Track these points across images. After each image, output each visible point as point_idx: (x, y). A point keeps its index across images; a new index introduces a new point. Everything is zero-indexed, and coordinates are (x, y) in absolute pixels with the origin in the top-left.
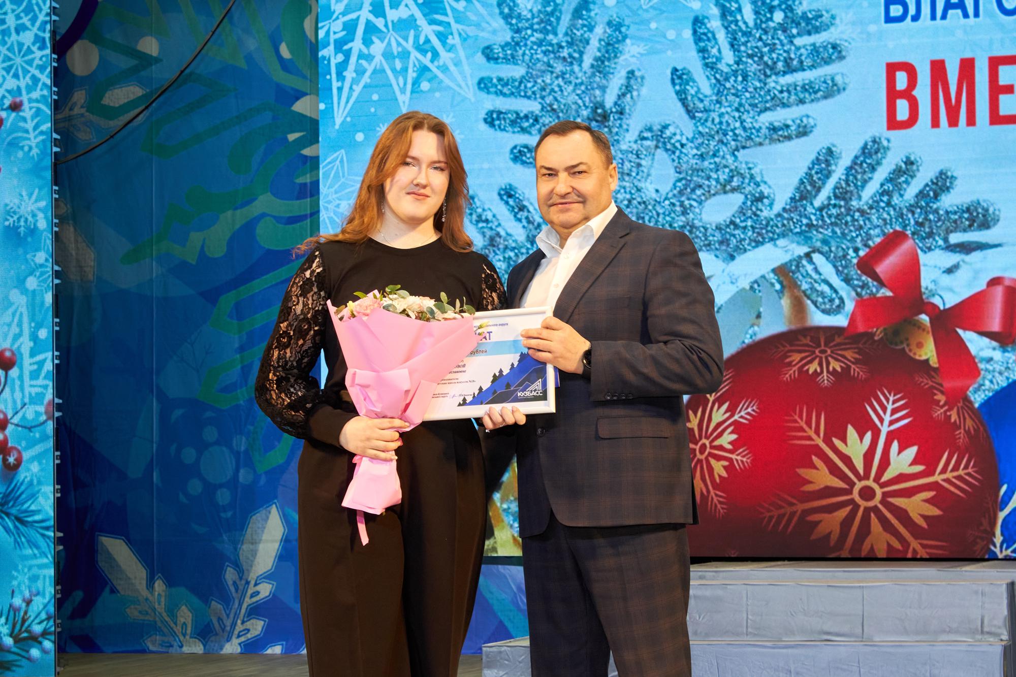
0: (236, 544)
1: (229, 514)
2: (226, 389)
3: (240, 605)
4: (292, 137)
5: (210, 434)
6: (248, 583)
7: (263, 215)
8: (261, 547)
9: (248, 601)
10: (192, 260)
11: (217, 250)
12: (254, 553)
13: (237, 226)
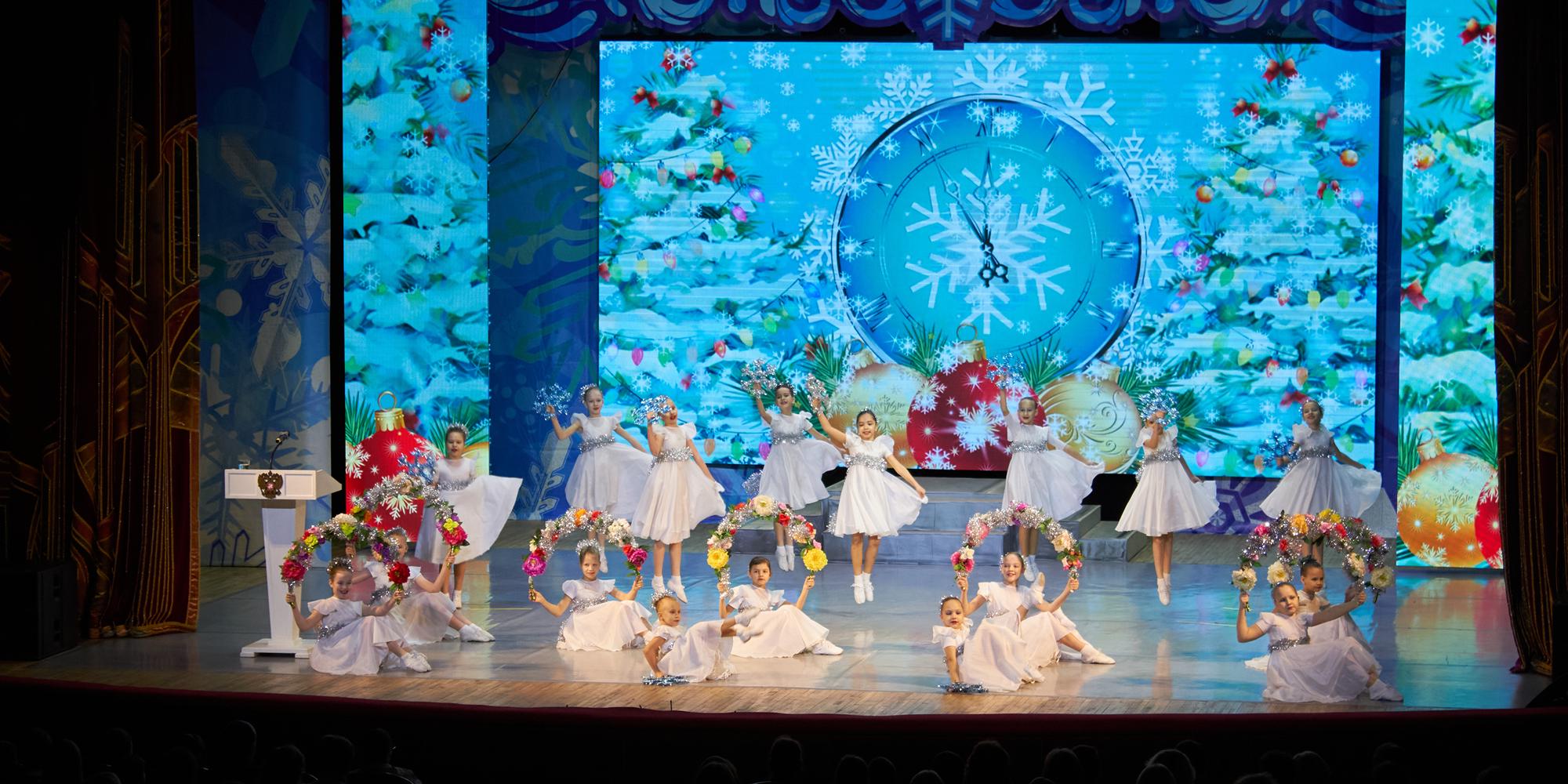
0: (538, 449)
1: (534, 431)
2: (534, 351)
3: (541, 489)
4: (578, 189)
5: (521, 379)
6: (546, 475)
7: (558, 239)
8: (555, 452)
9: (546, 487)
10: (510, 266)
11: (526, 259)
12: (551, 456)
13: (541, 244)
